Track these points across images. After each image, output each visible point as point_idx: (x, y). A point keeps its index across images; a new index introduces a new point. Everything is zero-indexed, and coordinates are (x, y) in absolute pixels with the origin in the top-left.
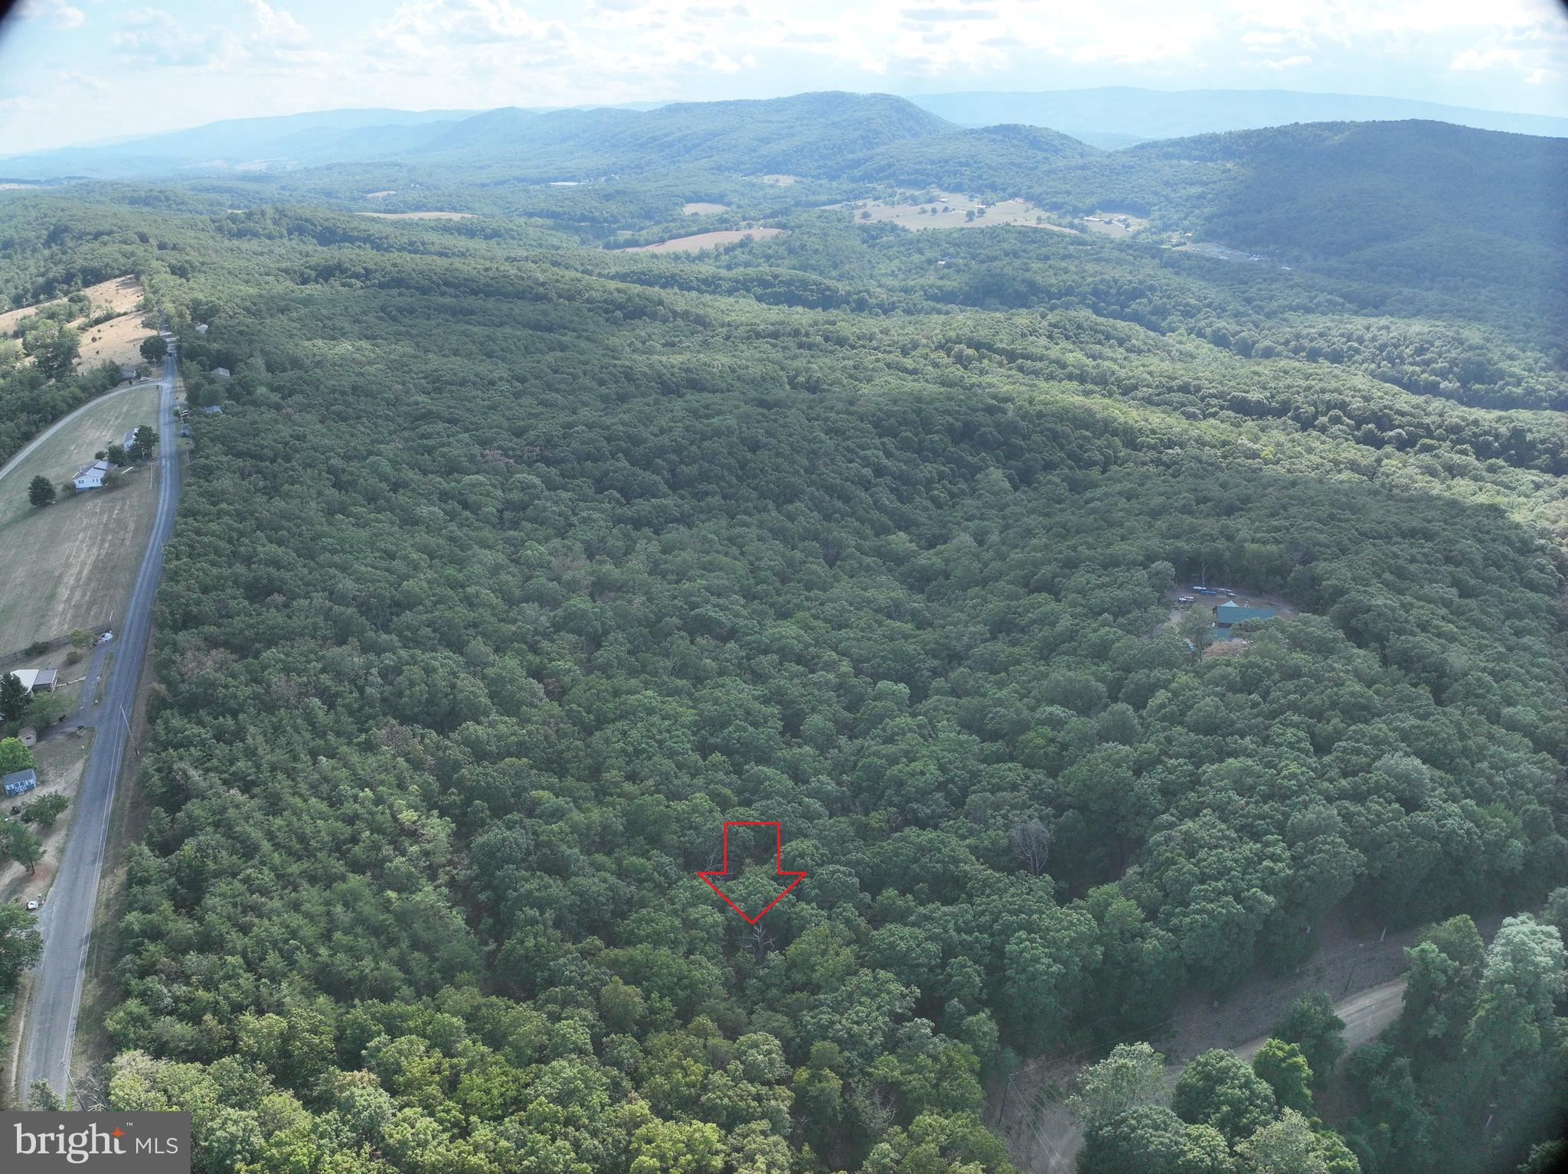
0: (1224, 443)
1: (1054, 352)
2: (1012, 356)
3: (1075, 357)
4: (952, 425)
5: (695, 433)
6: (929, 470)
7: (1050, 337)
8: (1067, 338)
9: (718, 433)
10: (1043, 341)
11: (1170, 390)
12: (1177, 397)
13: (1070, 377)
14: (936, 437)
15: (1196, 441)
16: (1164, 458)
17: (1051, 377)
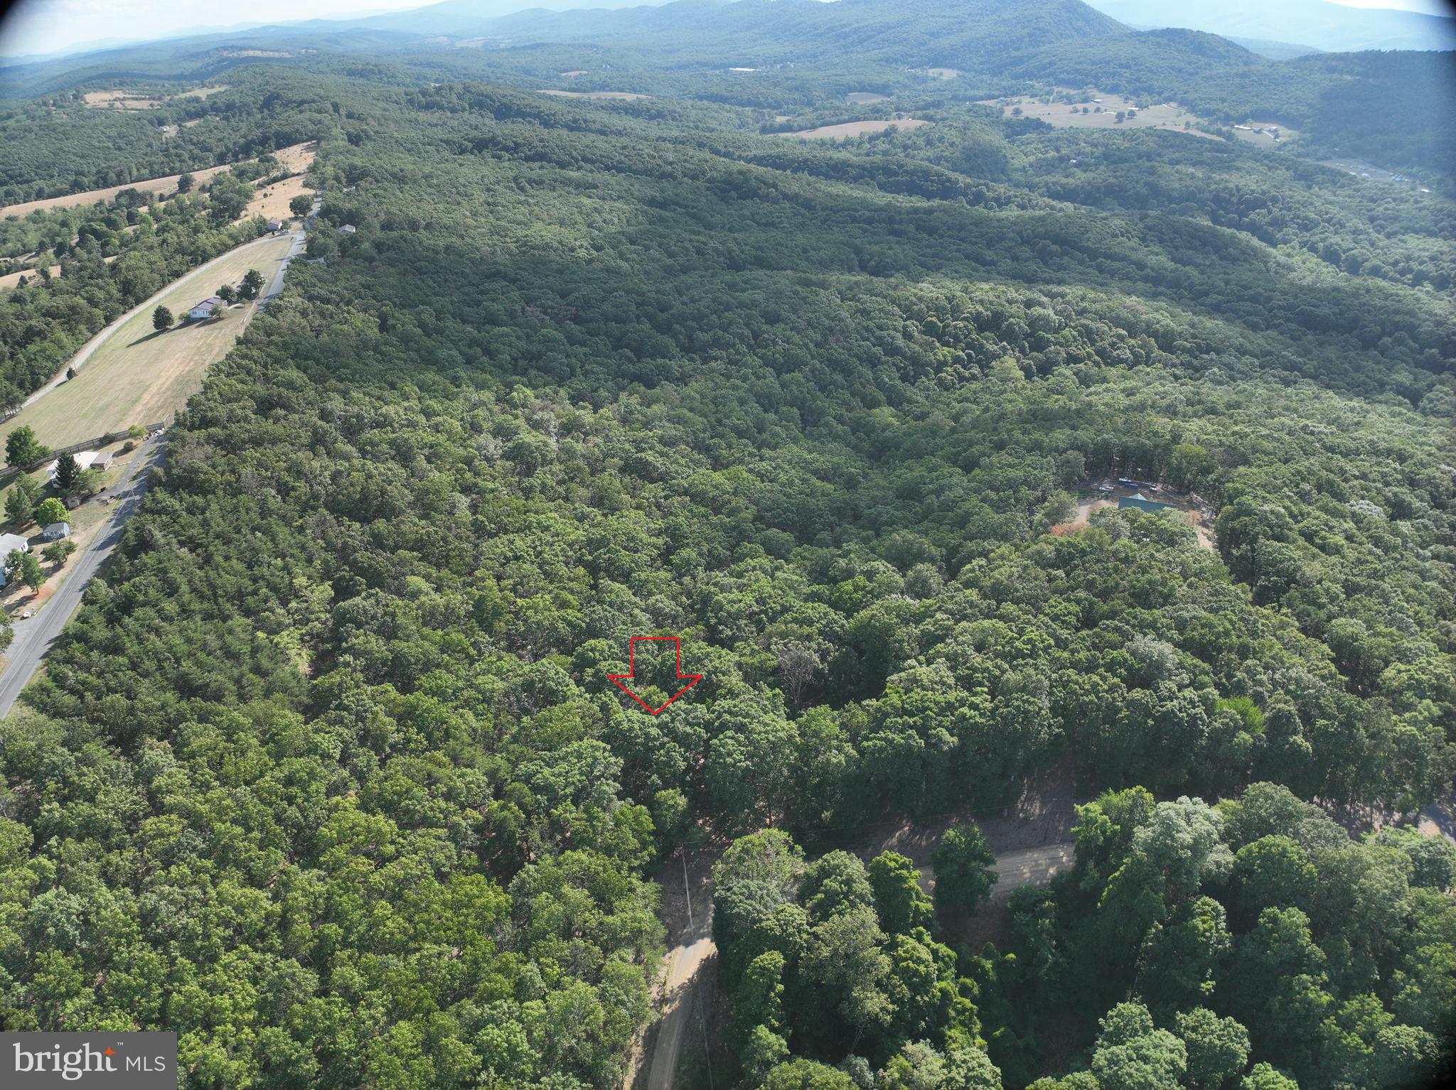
0: (1269, 353)
1: (1141, 254)
2: (1093, 254)
3: (1159, 259)
4: (979, 314)
5: (720, 304)
6: (943, 352)
7: (1143, 240)
8: (1161, 241)
9: (741, 305)
10: (1134, 242)
11: (1240, 298)
12: (1247, 306)
13: (1146, 279)
14: (961, 324)
15: (1238, 350)
16: (1195, 362)
17: (1128, 277)
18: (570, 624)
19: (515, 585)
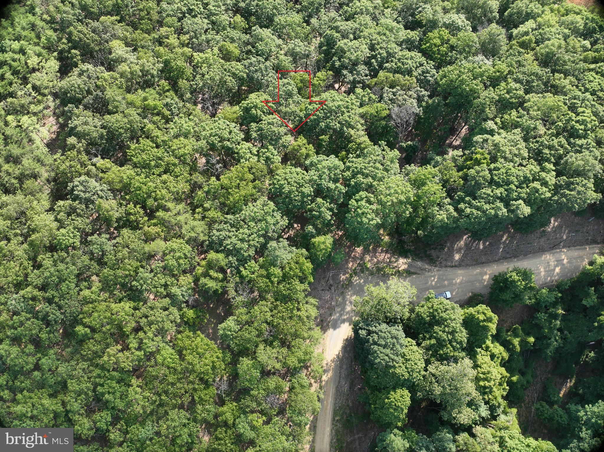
18: (234, 75)
19: (191, 38)
